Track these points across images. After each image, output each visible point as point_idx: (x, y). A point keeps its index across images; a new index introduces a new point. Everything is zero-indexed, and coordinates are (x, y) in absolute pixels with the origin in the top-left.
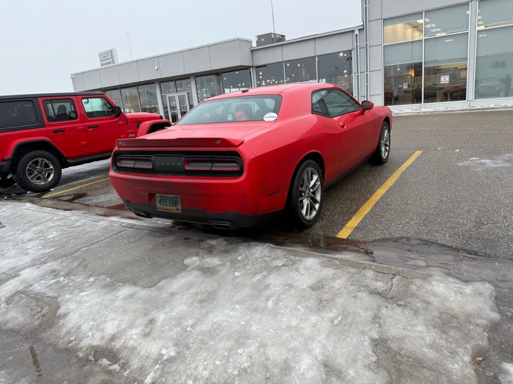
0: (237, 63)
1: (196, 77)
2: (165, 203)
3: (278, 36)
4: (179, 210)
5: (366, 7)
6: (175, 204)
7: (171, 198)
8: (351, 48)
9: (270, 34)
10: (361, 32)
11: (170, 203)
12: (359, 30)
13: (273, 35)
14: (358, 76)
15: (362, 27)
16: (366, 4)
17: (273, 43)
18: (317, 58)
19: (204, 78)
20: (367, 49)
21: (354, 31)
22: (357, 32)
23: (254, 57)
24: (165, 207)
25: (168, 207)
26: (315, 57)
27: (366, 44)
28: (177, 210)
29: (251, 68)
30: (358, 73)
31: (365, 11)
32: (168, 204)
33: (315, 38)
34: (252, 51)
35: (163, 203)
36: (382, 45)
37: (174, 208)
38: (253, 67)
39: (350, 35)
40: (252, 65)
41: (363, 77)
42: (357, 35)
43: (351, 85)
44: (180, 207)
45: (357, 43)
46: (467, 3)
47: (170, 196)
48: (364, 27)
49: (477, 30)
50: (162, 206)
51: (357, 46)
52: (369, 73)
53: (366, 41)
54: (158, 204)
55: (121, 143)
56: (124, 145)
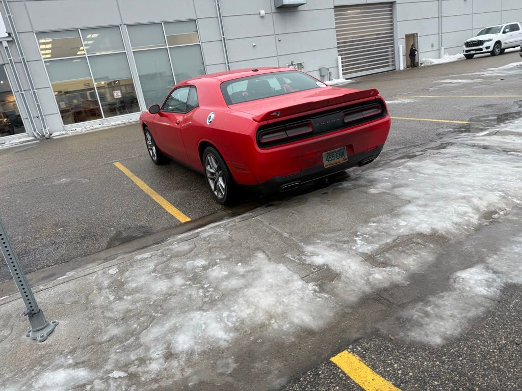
2: (333, 158)
4: (346, 159)
5: (9, 17)
6: (342, 155)
7: (338, 151)
8: (3, 63)
10: (11, 45)
11: (337, 156)
12: (8, 42)
14: (22, 94)
15: (11, 39)
16: (8, 13)
20: (25, 64)
21: (1, 42)
22: (5, 44)
24: (332, 162)
25: (336, 160)
27: (23, 58)
28: (344, 159)
30: (21, 91)
31: (10, 21)
32: (336, 158)
35: (330, 159)
36: (41, 60)
37: (342, 159)
41: (29, 95)
42: (6, 47)
44: (346, 156)
45: (9, 57)
46: (117, 27)
47: (337, 150)
48: (13, 38)
49: (132, 51)
50: (330, 162)
51: (10, 60)
52: (35, 90)
53: (22, 55)
54: (325, 163)
55: (275, 114)
56: (278, 115)
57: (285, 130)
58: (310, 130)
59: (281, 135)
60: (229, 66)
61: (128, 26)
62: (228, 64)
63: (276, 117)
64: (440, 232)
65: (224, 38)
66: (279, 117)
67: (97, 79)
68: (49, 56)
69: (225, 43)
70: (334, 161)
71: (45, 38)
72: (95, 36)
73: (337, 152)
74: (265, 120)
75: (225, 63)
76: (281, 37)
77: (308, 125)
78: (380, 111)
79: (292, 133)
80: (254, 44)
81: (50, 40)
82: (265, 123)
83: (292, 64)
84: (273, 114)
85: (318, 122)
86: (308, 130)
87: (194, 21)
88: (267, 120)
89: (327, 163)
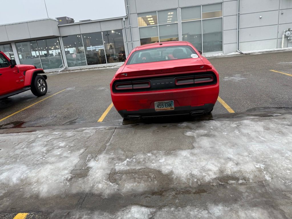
0: (51, 34)
1: (15, 43)
2: (162, 106)
3: (70, 19)
4: (173, 108)
5: (128, 6)
6: (170, 105)
8: (122, 28)
9: (65, 17)
10: (126, 20)
11: (166, 105)
12: (125, 18)
13: (67, 18)
14: (127, 43)
15: (127, 17)
16: (127, 5)
17: (68, 23)
18: (102, 33)
19: (21, 44)
20: (130, 29)
21: (122, 19)
22: (124, 19)
23: (60, 30)
24: (162, 108)
25: (165, 108)
26: (101, 32)
27: (130, 26)
28: (171, 108)
29: (59, 37)
30: (127, 42)
31: (127, 8)
32: (164, 107)
33: (100, 22)
34: (59, 27)
35: (160, 106)
36: (138, 27)
37: (169, 108)
38: (60, 37)
39: (120, 21)
40: (59, 35)
41: (130, 44)
42: (124, 21)
43: (124, 48)
44: (173, 107)
45: (125, 25)
46: (176, 9)
47: (166, 101)
48: (128, 17)
49: (181, 22)
50: (159, 108)
51: (125, 27)
52: (133, 42)
53: (130, 25)
54: (156, 108)
55: (124, 74)
56: (126, 75)
57: (133, 84)
58: (149, 87)
59: (130, 87)
60: (239, 31)
61: (182, 8)
62: (239, 29)
63: (125, 76)
64: (173, 176)
65: (239, 13)
66: (126, 77)
67: (161, 37)
68: (154, 23)
69: (239, 16)
70: (163, 108)
71: (149, 15)
72: (172, 13)
73: (166, 103)
74: (119, 77)
75: (237, 29)
76: (284, 11)
77: (148, 83)
78: (212, 80)
79: (136, 87)
80: (261, 17)
81: (151, 16)
82: (119, 79)
83: (289, 30)
84: (123, 74)
85: (154, 83)
86: (147, 86)
87: (221, 3)
88: (120, 77)
89: (157, 108)
